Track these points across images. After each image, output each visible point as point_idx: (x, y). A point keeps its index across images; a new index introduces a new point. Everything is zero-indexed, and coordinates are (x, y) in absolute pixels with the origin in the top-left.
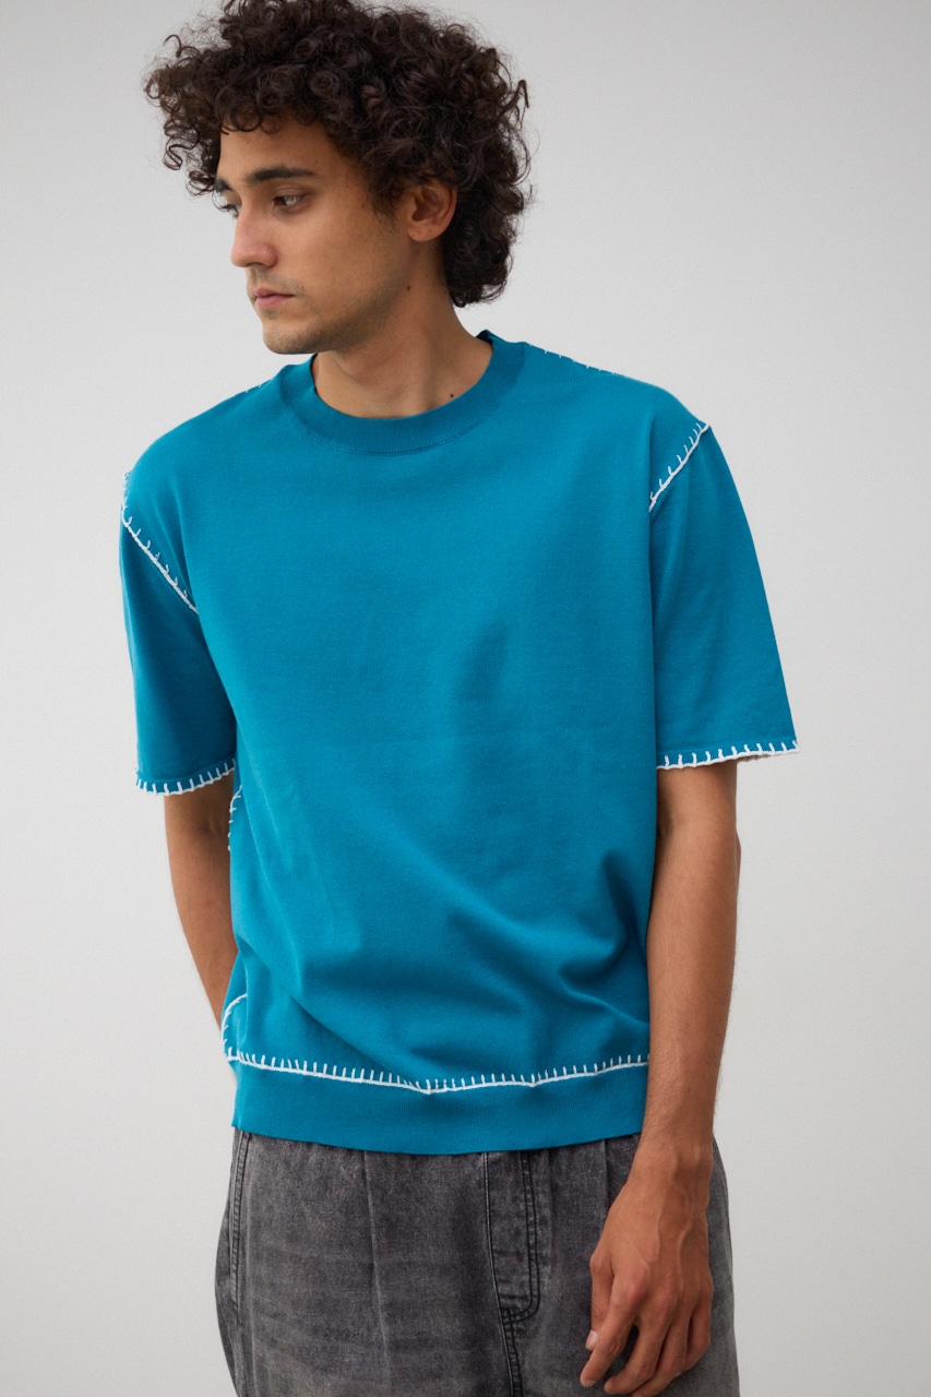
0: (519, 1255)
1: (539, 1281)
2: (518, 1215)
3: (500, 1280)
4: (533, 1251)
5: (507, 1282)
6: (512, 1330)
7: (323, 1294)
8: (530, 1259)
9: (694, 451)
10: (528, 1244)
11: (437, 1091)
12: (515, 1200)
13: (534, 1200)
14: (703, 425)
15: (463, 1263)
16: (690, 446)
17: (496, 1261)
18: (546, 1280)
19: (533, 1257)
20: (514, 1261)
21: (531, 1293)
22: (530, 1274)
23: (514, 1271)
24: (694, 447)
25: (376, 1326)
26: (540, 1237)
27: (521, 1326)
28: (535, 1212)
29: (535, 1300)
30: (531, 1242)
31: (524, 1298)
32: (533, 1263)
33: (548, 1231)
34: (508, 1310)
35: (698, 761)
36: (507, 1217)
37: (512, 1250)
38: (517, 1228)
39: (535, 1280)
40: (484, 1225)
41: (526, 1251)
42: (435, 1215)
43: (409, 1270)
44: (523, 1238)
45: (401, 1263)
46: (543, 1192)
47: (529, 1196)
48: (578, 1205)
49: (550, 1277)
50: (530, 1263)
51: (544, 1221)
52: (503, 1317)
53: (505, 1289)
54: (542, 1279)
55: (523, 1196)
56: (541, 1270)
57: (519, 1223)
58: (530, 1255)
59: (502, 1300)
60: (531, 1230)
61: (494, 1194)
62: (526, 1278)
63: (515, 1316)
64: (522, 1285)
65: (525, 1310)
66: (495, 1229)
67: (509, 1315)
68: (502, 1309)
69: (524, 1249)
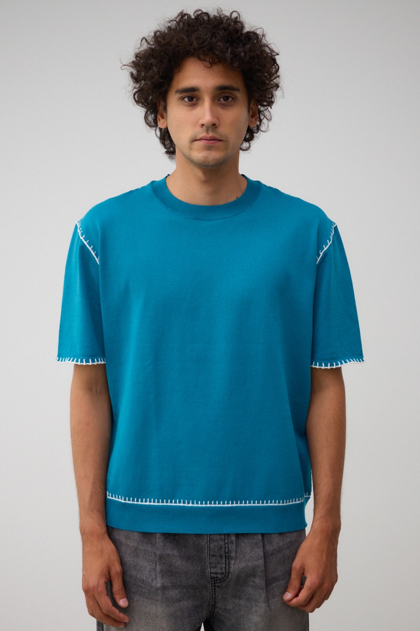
0: (221, 557)
1: (229, 567)
2: (221, 540)
3: (212, 567)
4: (227, 555)
5: (215, 567)
6: (215, 586)
7: (137, 562)
8: (226, 558)
9: (333, 234)
10: (225, 552)
16: (332, 232)
17: (211, 559)
18: (232, 566)
19: (227, 557)
20: (219, 559)
21: (226, 571)
22: (225, 564)
23: (218, 563)
25: (155, 579)
26: (230, 549)
27: (219, 584)
29: (227, 574)
30: (227, 551)
31: (222, 573)
32: (227, 559)
33: (234, 546)
34: (214, 578)
36: (217, 540)
37: (218, 554)
38: (221, 545)
39: (227, 566)
40: (207, 544)
41: (224, 554)
43: (172, 558)
44: (223, 549)
45: (169, 555)
49: (234, 565)
51: (232, 542)
52: (211, 581)
53: (214, 570)
54: (230, 565)
56: (230, 562)
57: (222, 543)
58: (226, 556)
59: (212, 575)
60: (227, 546)
62: (224, 565)
63: (217, 580)
64: (222, 568)
65: (222, 578)
66: (212, 546)
67: (214, 580)
68: (211, 578)
69: (223, 554)
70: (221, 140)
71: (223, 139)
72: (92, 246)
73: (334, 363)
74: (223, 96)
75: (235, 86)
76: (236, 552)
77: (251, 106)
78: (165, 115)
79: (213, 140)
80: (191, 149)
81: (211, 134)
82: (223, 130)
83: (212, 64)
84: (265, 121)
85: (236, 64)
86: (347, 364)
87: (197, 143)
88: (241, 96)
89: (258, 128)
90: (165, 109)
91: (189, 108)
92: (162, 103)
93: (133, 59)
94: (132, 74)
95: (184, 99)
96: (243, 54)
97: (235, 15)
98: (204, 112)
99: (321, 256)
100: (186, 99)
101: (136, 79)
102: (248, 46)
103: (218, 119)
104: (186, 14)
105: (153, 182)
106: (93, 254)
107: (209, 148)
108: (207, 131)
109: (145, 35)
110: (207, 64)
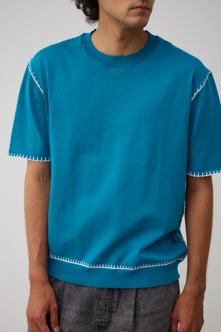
0: (106, 311)
1: (111, 318)
2: (107, 299)
3: (99, 318)
5: (101, 318)
8: (109, 312)
9: (207, 80)
10: (109, 307)
12: (107, 295)
13: (113, 295)
14: (210, 71)
15: (87, 312)
16: (206, 78)
17: (99, 312)
19: (110, 311)
20: (104, 312)
21: (108, 321)
22: (109, 316)
23: (104, 315)
24: (207, 79)
26: (113, 306)
27: (102, 331)
28: (112, 299)
29: (109, 323)
30: (110, 307)
31: (105, 322)
32: (110, 313)
33: (116, 304)
34: (99, 326)
35: (204, 175)
36: (104, 300)
37: (104, 309)
38: (107, 303)
39: (110, 317)
40: (97, 301)
42: (82, 297)
43: (71, 311)
44: (108, 306)
46: (116, 294)
47: (111, 294)
48: (127, 298)
49: (114, 317)
50: (109, 313)
51: (115, 302)
52: (97, 328)
53: (100, 320)
54: (112, 317)
55: (109, 294)
56: (112, 315)
57: (108, 301)
59: (98, 324)
60: (111, 304)
61: (101, 293)
62: (107, 317)
63: (101, 328)
64: (105, 319)
65: (105, 326)
66: (100, 303)
67: (99, 328)
68: (98, 326)
69: (108, 309)
72: (38, 81)
73: (203, 174)
76: (117, 308)
86: (216, 173)
99: (194, 96)
106: (39, 86)
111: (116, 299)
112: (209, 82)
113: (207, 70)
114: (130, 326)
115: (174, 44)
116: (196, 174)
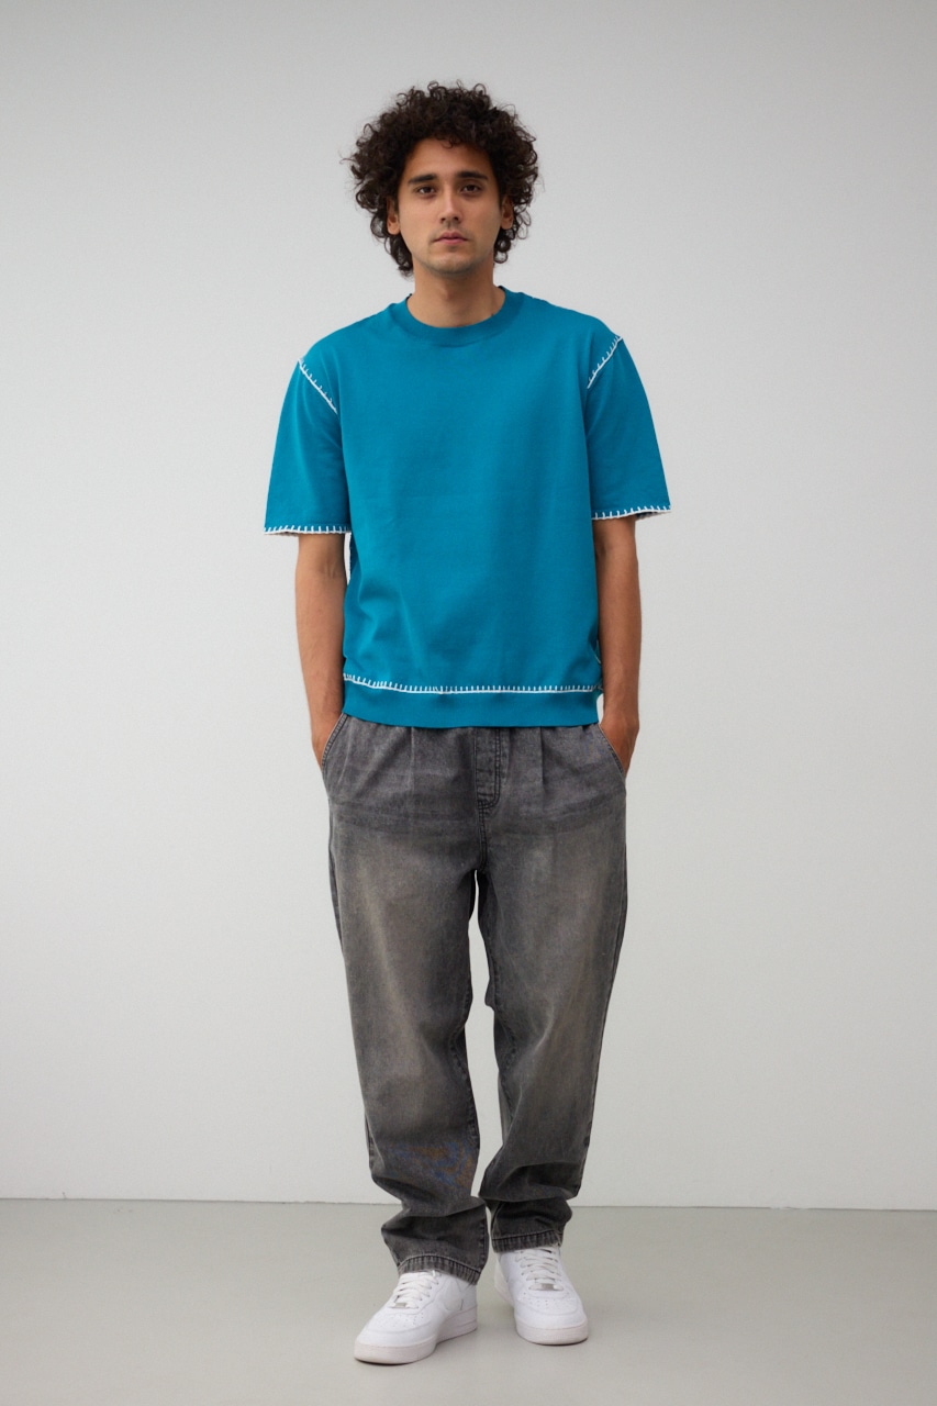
0: (490, 772)
1: (499, 787)
2: (491, 751)
3: (479, 786)
4: (498, 771)
5: (483, 786)
6: (483, 812)
8: (496, 775)
10: (495, 766)
11: (446, 693)
12: (490, 743)
13: (500, 741)
14: (618, 337)
17: (478, 775)
18: (503, 786)
19: (498, 774)
20: (488, 775)
21: (495, 793)
22: (495, 782)
23: (487, 781)
24: (614, 349)
26: (502, 763)
27: (488, 811)
28: (500, 749)
29: (497, 796)
30: (497, 766)
31: (491, 795)
33: (507, 761)
34: (482, 801)
36: (485, 751)
37: (486, 769)
38: (490, 758)
39: (497, 786)
40: (473, 755)
42: (448, 750)
44: (493, 763)
47: (498, 739)
48: (524, 749)
49: (505, 784)
50: (495, 777)
51: (504, 755)
52: (479, 806)
53: (481, 790)
54: (501, 785)
55: (495, 741)
56: (501, 781)
57: (492, 755)
58: (496, 772)
59: (480, 796)
60: (498, 759)
61: (479, 738)
62: (493, 784)
63: (485, 805)
64: (490, 788)
65: (491, 802)
66: (479, 757)
67: (482, 804)
68: (479, 801)
69: (493, 769)
70: (465, 240)
71: (469, 237)
73: (618, 511)
74: (467, 184)
75: (481, 172)
76: (509, 767)
77: (504, 202)
78: (396, 216)
79: (456, 238)
80: (430, 252)
81: (453, 230)
82: (469, 227)
83: (453, 144)
84: (523, 226)
85: (483, 143)
87: (436, 244)
88: (489, 186)
89: (515, 233)
90: (397, 209)
91: (426, 201)
92: (393, 203)
93: (356, 150)
94: (353, 169)
95: (419, 191)
96: (490, 131)
97: (479, 88)
98: (445, 203)
99: (593, 379)
100: (422, 191)
101: (359, 174)
102: (497, 122)
103: (461, 211)
104: (418, 92)
105: (392, 306)
107: (452, 249)
108: (449, 226)
109: (370, 121)
110: (447, 144)
111: (507, 751)
112: (618, 354)
113: (612, 336)
114: (538, 796)
115: (552, 301)
116: (607, 515)
